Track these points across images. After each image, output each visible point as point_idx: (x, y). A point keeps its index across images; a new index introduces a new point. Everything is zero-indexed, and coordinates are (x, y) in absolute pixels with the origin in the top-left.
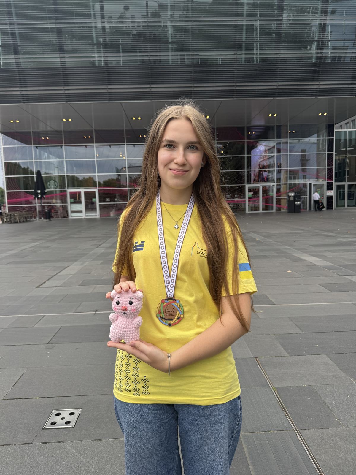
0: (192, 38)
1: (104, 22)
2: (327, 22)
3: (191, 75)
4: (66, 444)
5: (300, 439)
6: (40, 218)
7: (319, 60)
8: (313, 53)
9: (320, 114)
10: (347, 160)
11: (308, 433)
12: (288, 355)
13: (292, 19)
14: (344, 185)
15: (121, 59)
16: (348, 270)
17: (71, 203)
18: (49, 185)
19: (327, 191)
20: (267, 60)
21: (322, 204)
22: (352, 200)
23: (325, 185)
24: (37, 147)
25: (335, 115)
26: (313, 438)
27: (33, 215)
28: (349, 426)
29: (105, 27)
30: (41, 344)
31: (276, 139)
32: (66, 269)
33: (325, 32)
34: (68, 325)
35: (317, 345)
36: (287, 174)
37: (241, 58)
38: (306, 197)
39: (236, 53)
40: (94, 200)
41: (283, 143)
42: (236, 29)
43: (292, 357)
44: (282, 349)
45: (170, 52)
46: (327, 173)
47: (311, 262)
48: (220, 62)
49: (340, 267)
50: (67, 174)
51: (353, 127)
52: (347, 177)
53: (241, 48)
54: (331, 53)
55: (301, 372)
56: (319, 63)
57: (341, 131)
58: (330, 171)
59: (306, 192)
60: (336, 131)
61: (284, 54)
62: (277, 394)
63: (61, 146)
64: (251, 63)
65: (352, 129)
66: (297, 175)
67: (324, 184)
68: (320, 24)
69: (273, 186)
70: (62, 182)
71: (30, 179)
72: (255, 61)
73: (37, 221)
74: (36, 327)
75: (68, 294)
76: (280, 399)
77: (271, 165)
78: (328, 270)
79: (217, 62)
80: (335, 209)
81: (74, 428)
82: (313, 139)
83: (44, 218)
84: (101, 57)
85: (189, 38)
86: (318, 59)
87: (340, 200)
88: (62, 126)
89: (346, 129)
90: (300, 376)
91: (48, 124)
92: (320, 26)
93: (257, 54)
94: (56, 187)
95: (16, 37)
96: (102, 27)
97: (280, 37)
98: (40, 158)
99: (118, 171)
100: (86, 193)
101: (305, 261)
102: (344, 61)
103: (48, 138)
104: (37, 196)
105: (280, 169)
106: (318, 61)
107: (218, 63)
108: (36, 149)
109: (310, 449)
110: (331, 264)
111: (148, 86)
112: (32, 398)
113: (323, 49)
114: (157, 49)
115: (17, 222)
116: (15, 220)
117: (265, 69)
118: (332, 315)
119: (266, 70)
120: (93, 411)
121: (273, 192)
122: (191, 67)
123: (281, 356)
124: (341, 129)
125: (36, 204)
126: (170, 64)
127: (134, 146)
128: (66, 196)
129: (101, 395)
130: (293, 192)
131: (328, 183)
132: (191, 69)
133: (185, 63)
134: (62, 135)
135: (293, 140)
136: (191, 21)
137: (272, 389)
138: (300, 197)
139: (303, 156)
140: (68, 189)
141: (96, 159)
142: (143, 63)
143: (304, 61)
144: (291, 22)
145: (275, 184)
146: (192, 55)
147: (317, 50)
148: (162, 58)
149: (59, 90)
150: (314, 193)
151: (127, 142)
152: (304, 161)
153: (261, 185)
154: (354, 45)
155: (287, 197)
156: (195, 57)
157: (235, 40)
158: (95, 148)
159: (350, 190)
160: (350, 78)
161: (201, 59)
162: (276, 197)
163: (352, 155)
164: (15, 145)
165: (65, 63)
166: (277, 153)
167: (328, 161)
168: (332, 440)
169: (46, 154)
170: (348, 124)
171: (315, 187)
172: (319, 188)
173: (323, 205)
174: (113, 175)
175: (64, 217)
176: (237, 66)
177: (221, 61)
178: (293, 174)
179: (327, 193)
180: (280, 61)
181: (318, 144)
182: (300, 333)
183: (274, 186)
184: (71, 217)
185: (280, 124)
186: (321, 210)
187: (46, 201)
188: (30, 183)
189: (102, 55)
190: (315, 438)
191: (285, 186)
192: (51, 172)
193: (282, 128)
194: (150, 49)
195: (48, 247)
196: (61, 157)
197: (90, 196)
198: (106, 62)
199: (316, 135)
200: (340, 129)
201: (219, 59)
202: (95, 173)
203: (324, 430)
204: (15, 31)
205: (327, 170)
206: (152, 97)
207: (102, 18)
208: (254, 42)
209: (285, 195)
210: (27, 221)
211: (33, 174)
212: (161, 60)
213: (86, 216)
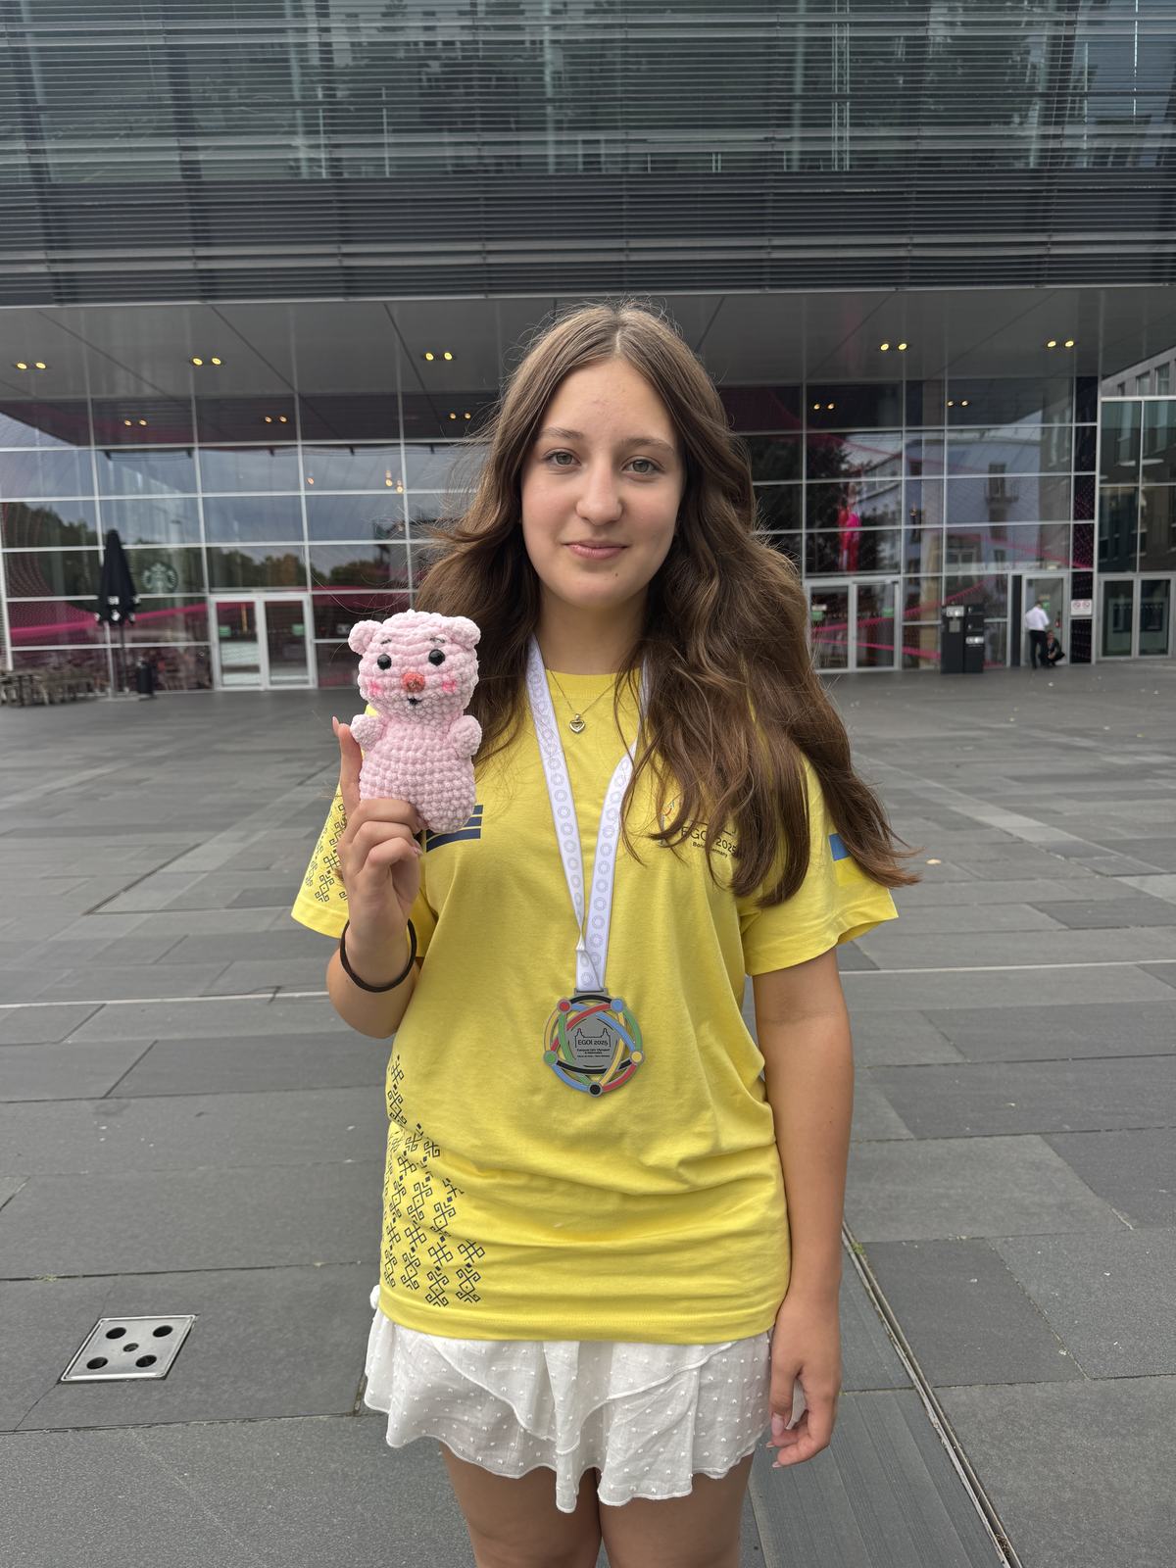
0: (622, 85)
1: (327, 30)
2: (1078, 32)
3: (622, 210)
4: (133, 1433)
5: (935, 1420)
6: (120, 688)
7: (1049, 161)
8: (1031, 137)
9: (1052, 344)
10: (1142, 502)
11: (964, 1397)
12: (912, 1136)
13: (962, 22)
14: (1130, 584)
15: (386, 153)
16: (1129, 858)
17: (223, 639)
18: (149, 579)
19: (1073, 602)
20: (877, 159)
21: (1057, 644)
22: (1154, 634)
23: (1065, 581)
24: (108, 453)
25: (1101, 345)
26: (980, 1416)
27: (95, 678)
28: (1105, 1374)
29: (329, 44)
30: (81, 1099)
31: (904, 428)
32: (189, 855)
33: (1070, 65)
34: (177, 1036)
35: (1013, 1105)
36: (939, 547)
37: (789, 153)
38: (1004, 620)
39: (770, 136)
40: (297, 629)
41: (930, 442)
42: (770, 54)
43: (924, 1142)
44: (893, 1115)
45: (549, 132)
46: (1074, 544)
47: (1009, 830)
48: (716, 167)
49: (1106, 849)
50: (206, 542)
51: (1163, 390)
52: (1138, 555)
53: (788, 118)
54: (1091, 137)
55: (952, 1192)
56: (1049, 171)
57: (1122, 402)
58: (1083, 534)
59: (1005, 605)
60: (1103, 403)
61: (932, 139)
62: (866, 1266)
63: (190, 451)
64: (822, 170)
65: (1160, 394)
66: (974, 551)
67: (1062, 579)
68: (1055, 37)
69: (892, 582)
70: (193, 568)
71: (86, 559)
72: (836, 163)
73: (110, 699)
74: (70, 1042)
75: (186, 937)
76: (875, 1282)
77: (890, 516)
78: (1063, 859)
79: (707, 165)
80: (1098, 662)
81: (164, 1378)
82: (1029, 429)
83: (131, 690)
84: (318, 146)
85: (615, 85)
86: (1046, 157)
87: (1115, 632)
88: (191, 382)
89: (1140, 395)
90: (947, 1205)
91: (146, 374)
92: (1054, 45)
93: (842, 139)
94: (171, 586)
95: (31, 79)
96: (321, 44)
97: (920, 82)
98: (120, 491)
99: (380, 533)
100: (270, 607)
101: (989, 827)
102: (1134, 163)
103: (143, 423)
104: (106, 617)
105: (917, 527)
106: (1045, 164)
107: (711, 168)
108: (105, 458)
109: (968, 1452)
110: (1074, 838)
111: (476, 246)
112: (33, 1279)
113: (1063, 123)
114: (508, 122)
115: (41, 704)
116: (35, 697)
117: (868, 190)
118: (1067, 1003)
119: (872, 193)
120: (235, 1321)
121: (893, 605)
122: (621, 183)
123: (889, 1140)
124: (1123, 394)
125: (105, 643)
126: (551, 173)
127: (432, 451)
128: (205, 619)
129: (269, 1268)
130: (958, 604)
131: (1075, 575)
132: (621, 190)
133: (600, 169)
134: (190, 411)
135: (962, 431)
136: (621, 26)
137: (850, 1250)
138: (984, 623)
139: (997, 486)
140: (211, 592)
141: (303, 493)
142: (461, 169)
143: (1000, 165)
144: (960, 32)
145: (899, 578)
146: (623, 141)
147: (1043, 128)
148: (524, 151)
149: (179, 259)
150: (1028, 610)
151: (406, 437)
152: (998, 500)
153: (854, 583)
154: (1168, 108)
155: (939, 622)
156: (634, 149)
157: (768, 90)
158: (300, 457)
159: (1147, 600)
160: (1154, 223)
161: (652, 154)
162: (905, 620)
163: (1157, 481)
164: (34, 445)
165: (198, 169)
166: (907, 475)
167: (1076, 501)
168: (1045, 1422)
169: (139, 477)
170: (1147, 381)
171: (1033, 590)
172: (1046, 590)
173: (1060, 649)
174: (363, 547)
175: (200, 686)
176: (776, 181)
177: (722, 161)
178: (961, 546)
179: (1073, 608)
180: (917, 162)
181: (1044, 445)
182: (957, 1064)
183: (897, 586)
184: (223, 685)
185: (918, 378)
186: (1051, 664)
187: (139, 633)
188: (87, 574)
189: (322, 142)
190: (985, 1417)
191: (933, 585)
192: (157, 538)
193: (925, 390)
194: (483, 122)
195: (138, 782)
196: (188, 486)
197: (283, 617)
198: (335, 164)
199: (1039, 414)
200: (1117, 395)
201: (714, 158)
202: (302, 539)
203: (1018, 1388)
204: (27, 57)
205: (1075, 534)
206: (491, 285)
207: (319, 15)
208: (831, 97)
209: (933, 615)
210: (74, 700)
211: (96, 544)
212: (519, 157)
213: (272, 683)
